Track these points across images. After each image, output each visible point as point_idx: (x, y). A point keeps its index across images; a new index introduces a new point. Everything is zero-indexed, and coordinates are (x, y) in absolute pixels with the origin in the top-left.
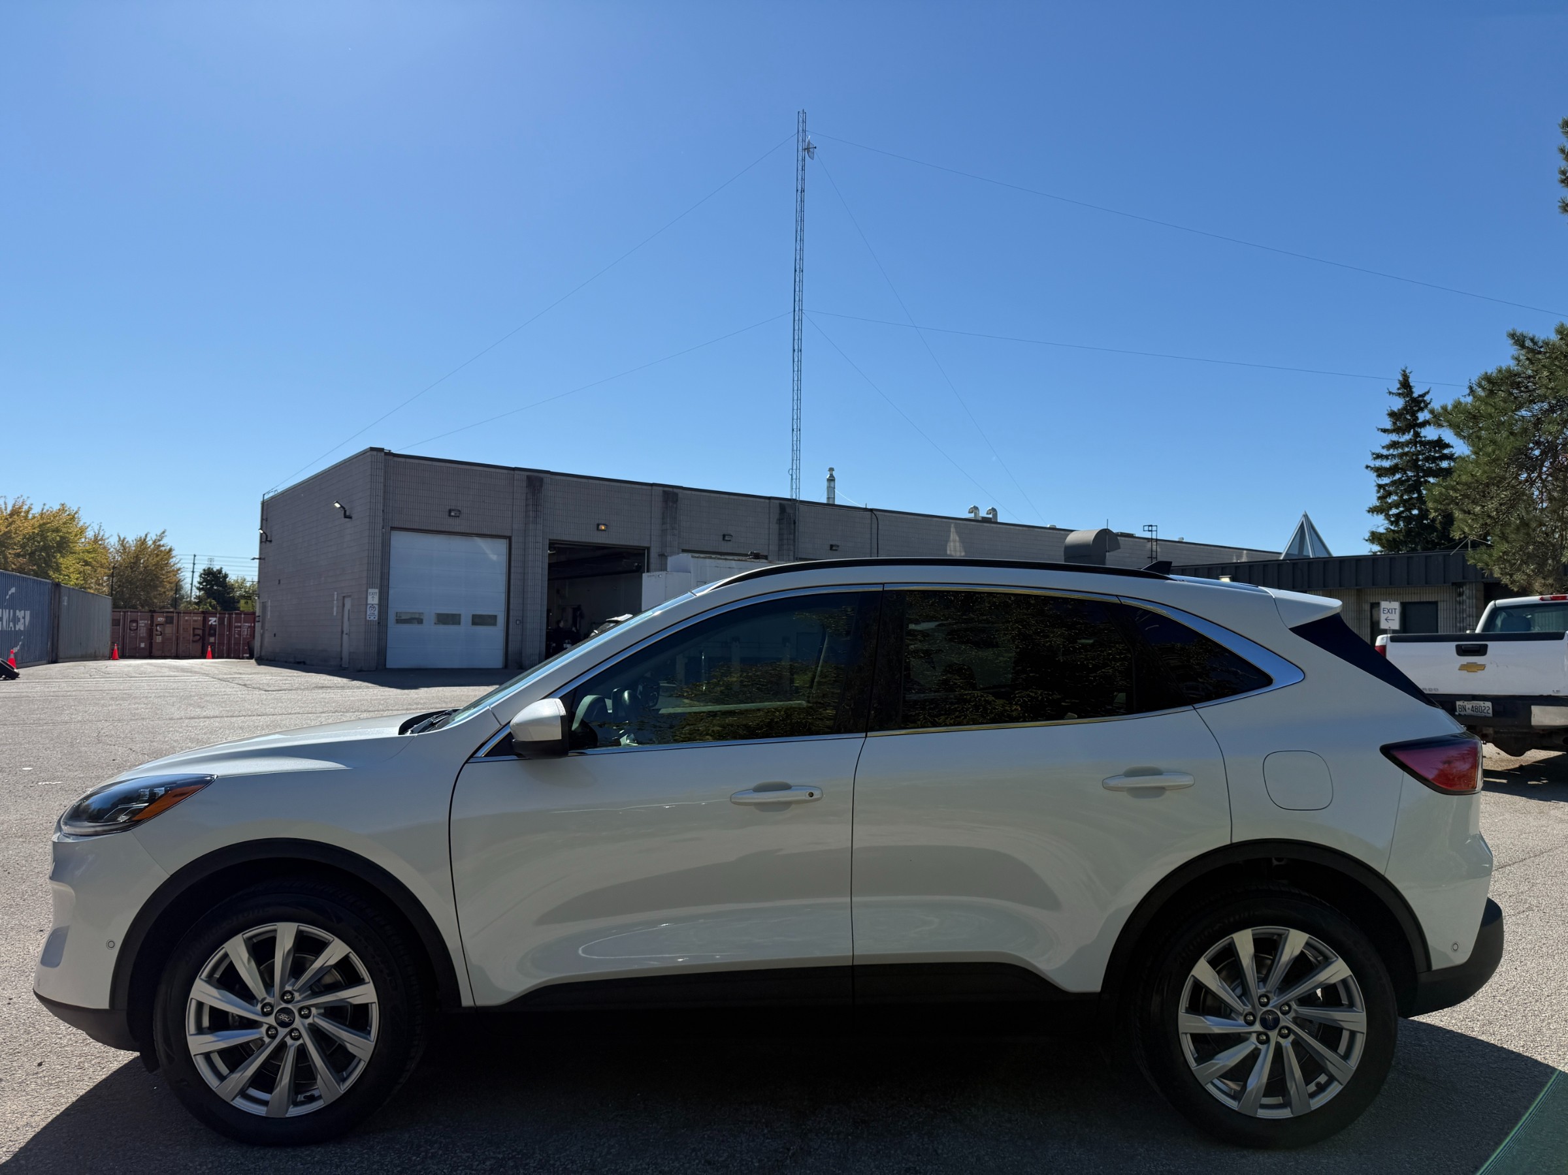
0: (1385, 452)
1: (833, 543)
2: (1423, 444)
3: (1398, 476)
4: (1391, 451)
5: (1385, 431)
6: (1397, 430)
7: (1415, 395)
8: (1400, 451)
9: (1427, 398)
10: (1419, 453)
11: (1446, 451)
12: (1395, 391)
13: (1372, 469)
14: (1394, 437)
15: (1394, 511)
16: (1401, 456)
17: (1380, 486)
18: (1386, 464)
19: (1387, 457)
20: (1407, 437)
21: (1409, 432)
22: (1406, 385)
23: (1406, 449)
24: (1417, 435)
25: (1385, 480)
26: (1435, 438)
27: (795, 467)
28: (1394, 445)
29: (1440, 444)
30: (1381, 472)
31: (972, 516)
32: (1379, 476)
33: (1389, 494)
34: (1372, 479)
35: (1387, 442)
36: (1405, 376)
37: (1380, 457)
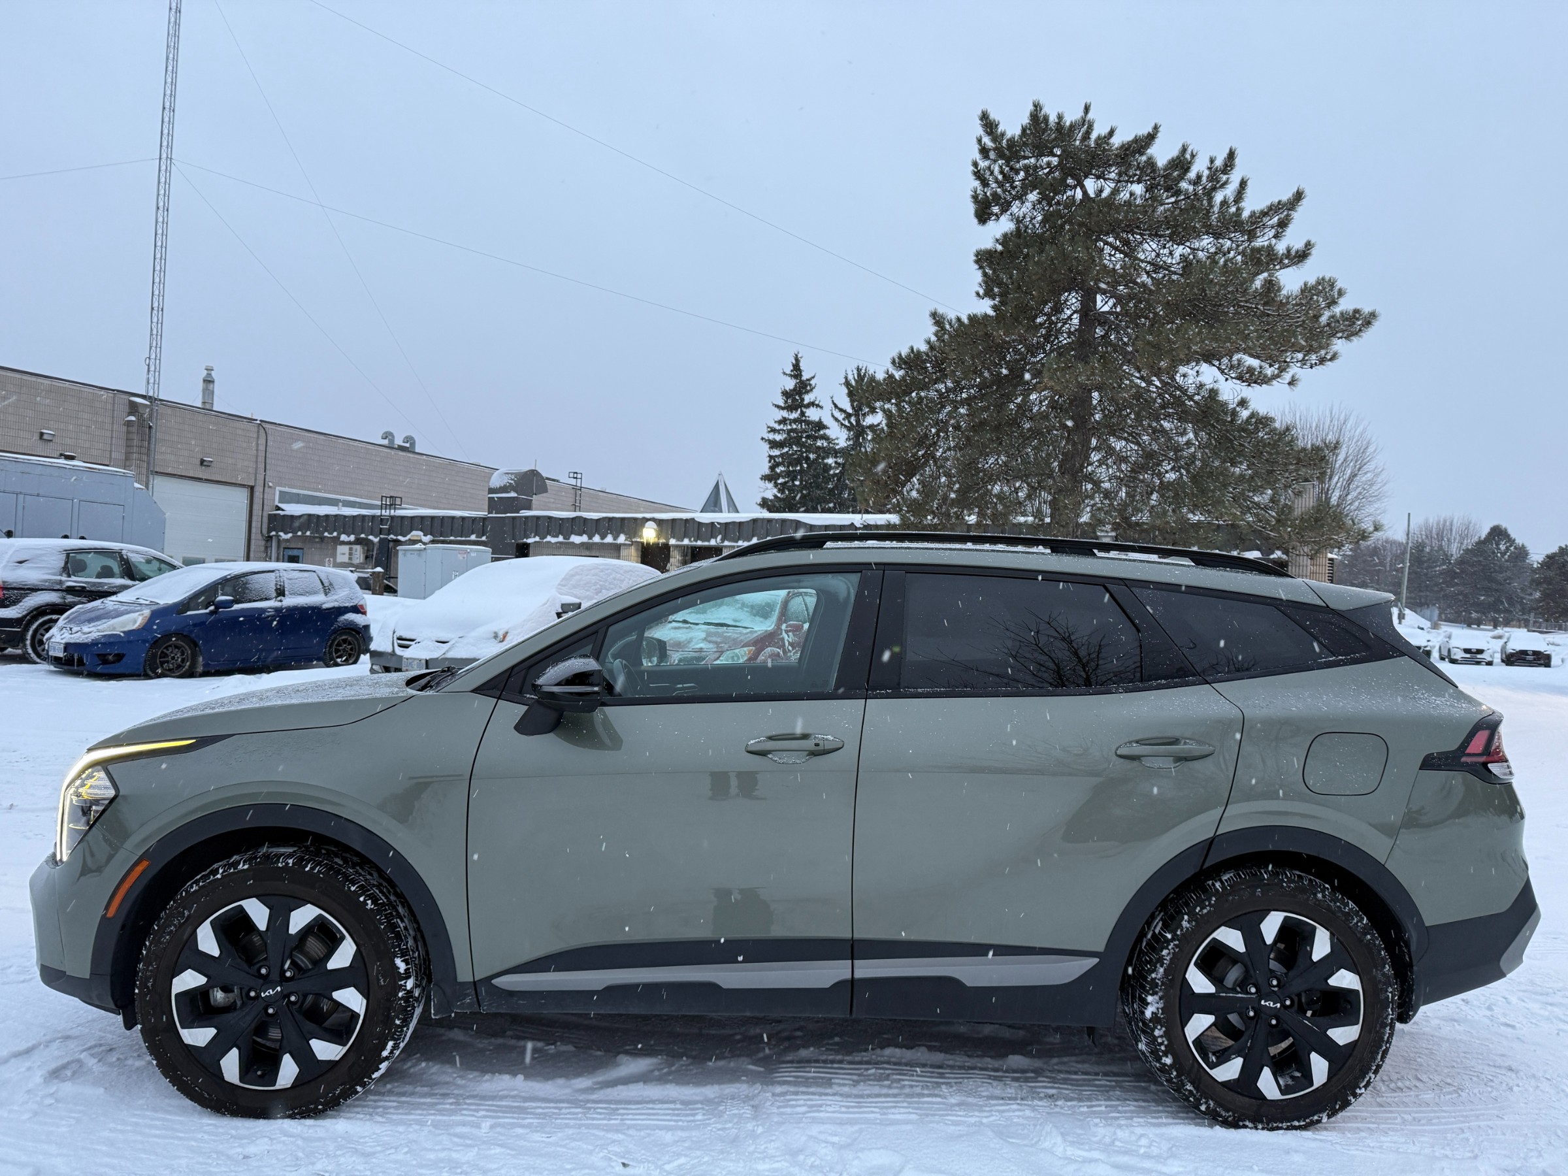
0: (777, 427)
1: (205, 457)
2: (808, 423)
3: (786, 450)
4: (782, 427)
5: (778, 407)
6: (790, 408)
7: (804, 378)
8: (789, 427)
9: (813, 382)
10: (804, 431)
11: (824, 432)
12: (788, 372)
13: (766, 441)
14: (785, 414)
15: (781, 481)
16: (789, 431)
17: (771, 457)
18: (778, 437)
19: (778, 431)
20: (795, 415)
21: (796, 410)
22: (796, 367)
23: (794, 426)
24: (803, 414)
25: (776, 452)
26: (817, 419)
27: (153, 356)
28: (783, 421)
29: (820, 425)
30: (774, 444)
31: (386, 442)
32: (771, 448)
33: (778, 465)
34: (765, 450)
35: (780, 418)
36: (797, 360)
37: (773, 430)
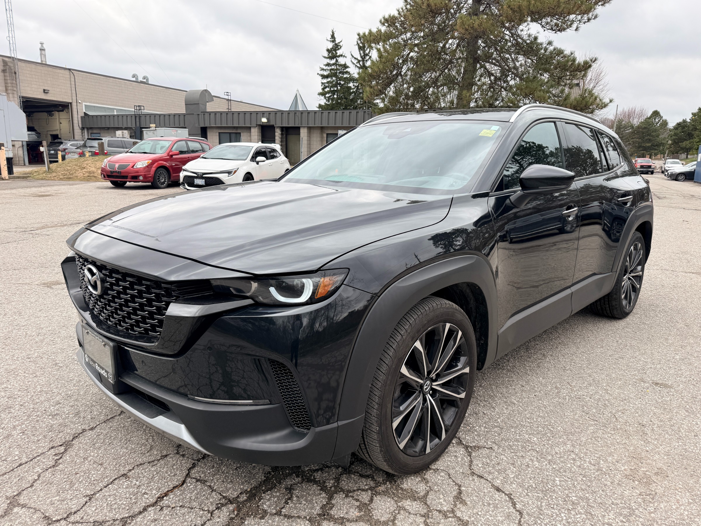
0: (325, 68)
1: (46, 88)
2: (340, 65)
3: (329, 79)
4: (327, 67)
5: (325, 57)
6: (331, 58)
7: (337, 42)
8: (330, 68)
9: (341, 44)
10: (337, 69)
11: (347, 70)
12: (329, 39)
13: (320, 75)
14: (328, 61)
15: (327, 95)
16: (331, 70)
17: (322, 83)
18: (326, 73)
19: (325, 70)
20: (333, 61)
21: (334, 59)
22: (333, 36)
23: (333, 67)
24: (337, 61)
25: (325, 81)
26: (344, 63)
27: (11, 36)
28: (328, 65)
29: (345, 66)
30: (323, 77)
31: (134, 79)
32: (322, 79)
33: (325, 87)
34: (319, 80)
35: (326, 63)
36: (333, 32)
37: (322, 69)
